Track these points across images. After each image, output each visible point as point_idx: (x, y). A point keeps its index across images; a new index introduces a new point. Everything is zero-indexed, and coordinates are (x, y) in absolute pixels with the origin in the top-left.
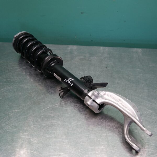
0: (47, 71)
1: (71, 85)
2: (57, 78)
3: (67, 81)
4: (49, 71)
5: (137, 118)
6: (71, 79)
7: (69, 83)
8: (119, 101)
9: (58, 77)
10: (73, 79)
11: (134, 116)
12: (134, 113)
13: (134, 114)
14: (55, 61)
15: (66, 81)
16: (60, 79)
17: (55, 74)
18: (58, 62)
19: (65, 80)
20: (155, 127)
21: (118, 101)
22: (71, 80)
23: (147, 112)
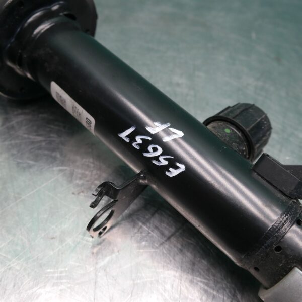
0: (9, 64)
1: (166, 168)
2: (70, 110)
3: (139, 139)
4: (20, 65)
7: (157, 158)
9: (74, 108)
14: (55, 7)
15: (132, 137)
16: (89, 123)
17: (55, 89)
18: (71, 16)
19: (124, 135)
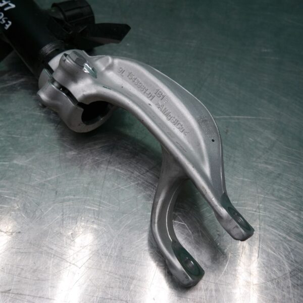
5: (207, 170)
6: (7, 5)
8: (156, 97)
10: (13, 6)
11: (197, 156)
12: (198, 144)
13: (199, 150)
20: (273, 195)
21: (151, 97)
22: (6, 9)
23: (259, 139)
